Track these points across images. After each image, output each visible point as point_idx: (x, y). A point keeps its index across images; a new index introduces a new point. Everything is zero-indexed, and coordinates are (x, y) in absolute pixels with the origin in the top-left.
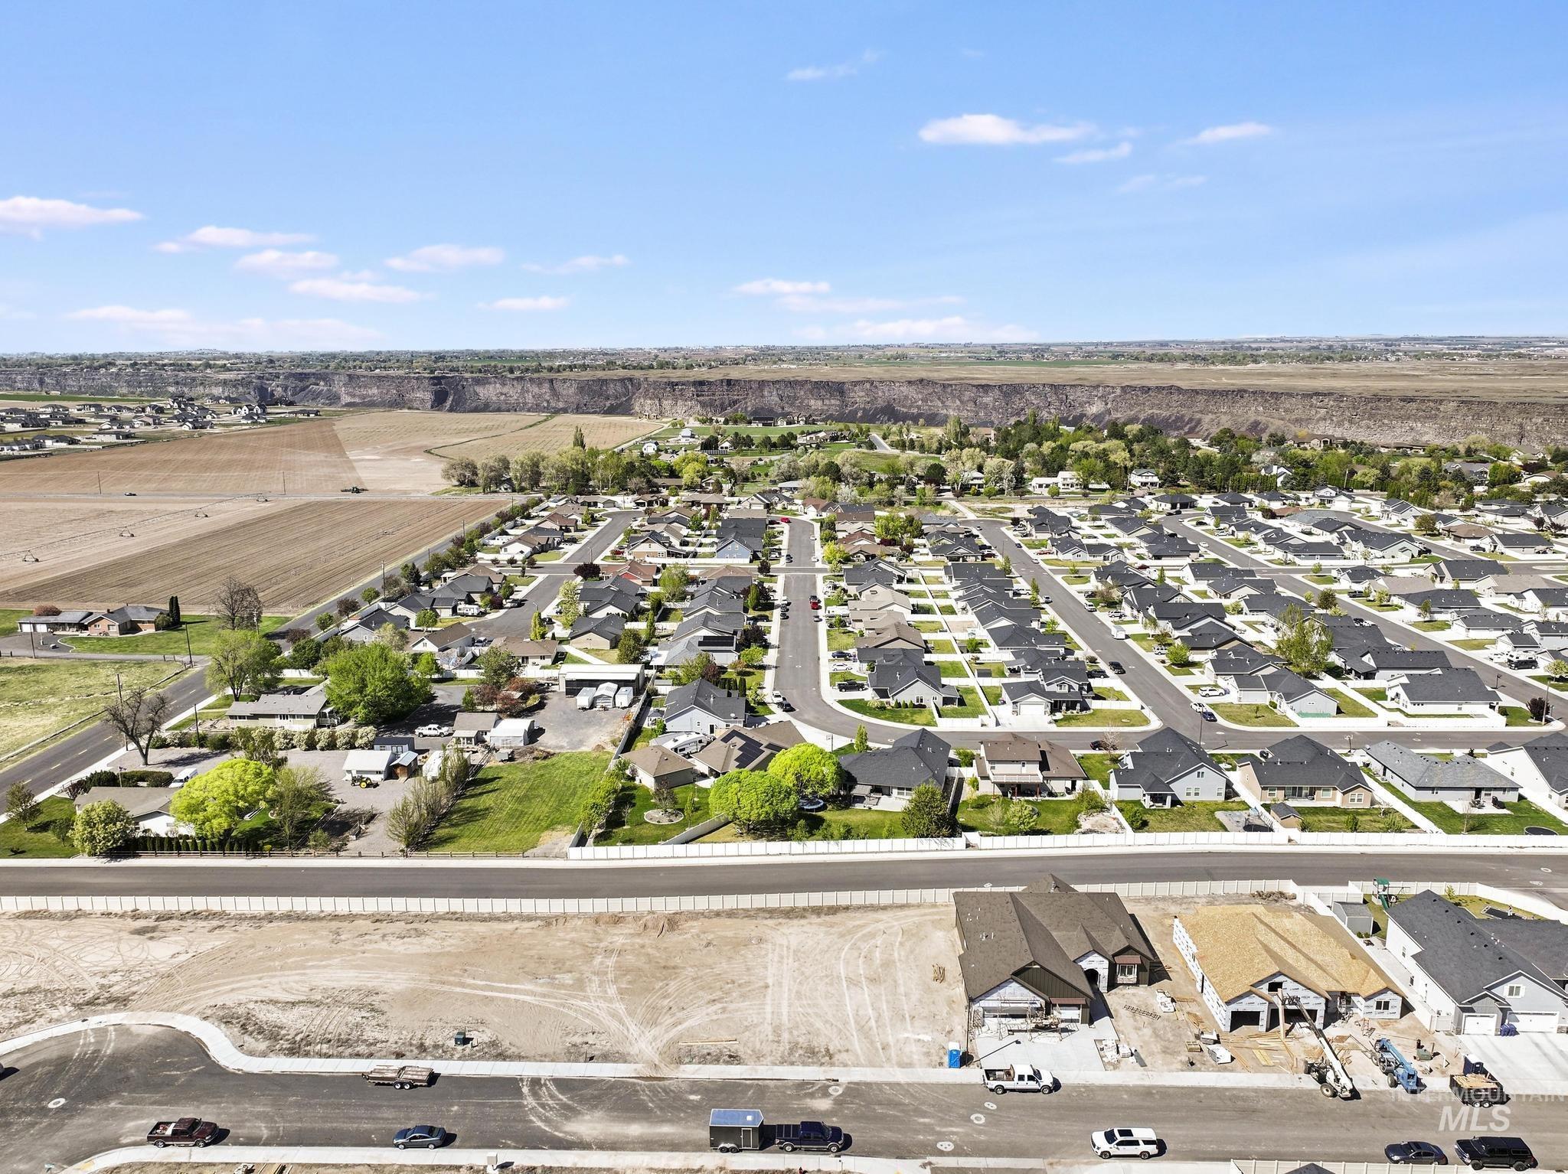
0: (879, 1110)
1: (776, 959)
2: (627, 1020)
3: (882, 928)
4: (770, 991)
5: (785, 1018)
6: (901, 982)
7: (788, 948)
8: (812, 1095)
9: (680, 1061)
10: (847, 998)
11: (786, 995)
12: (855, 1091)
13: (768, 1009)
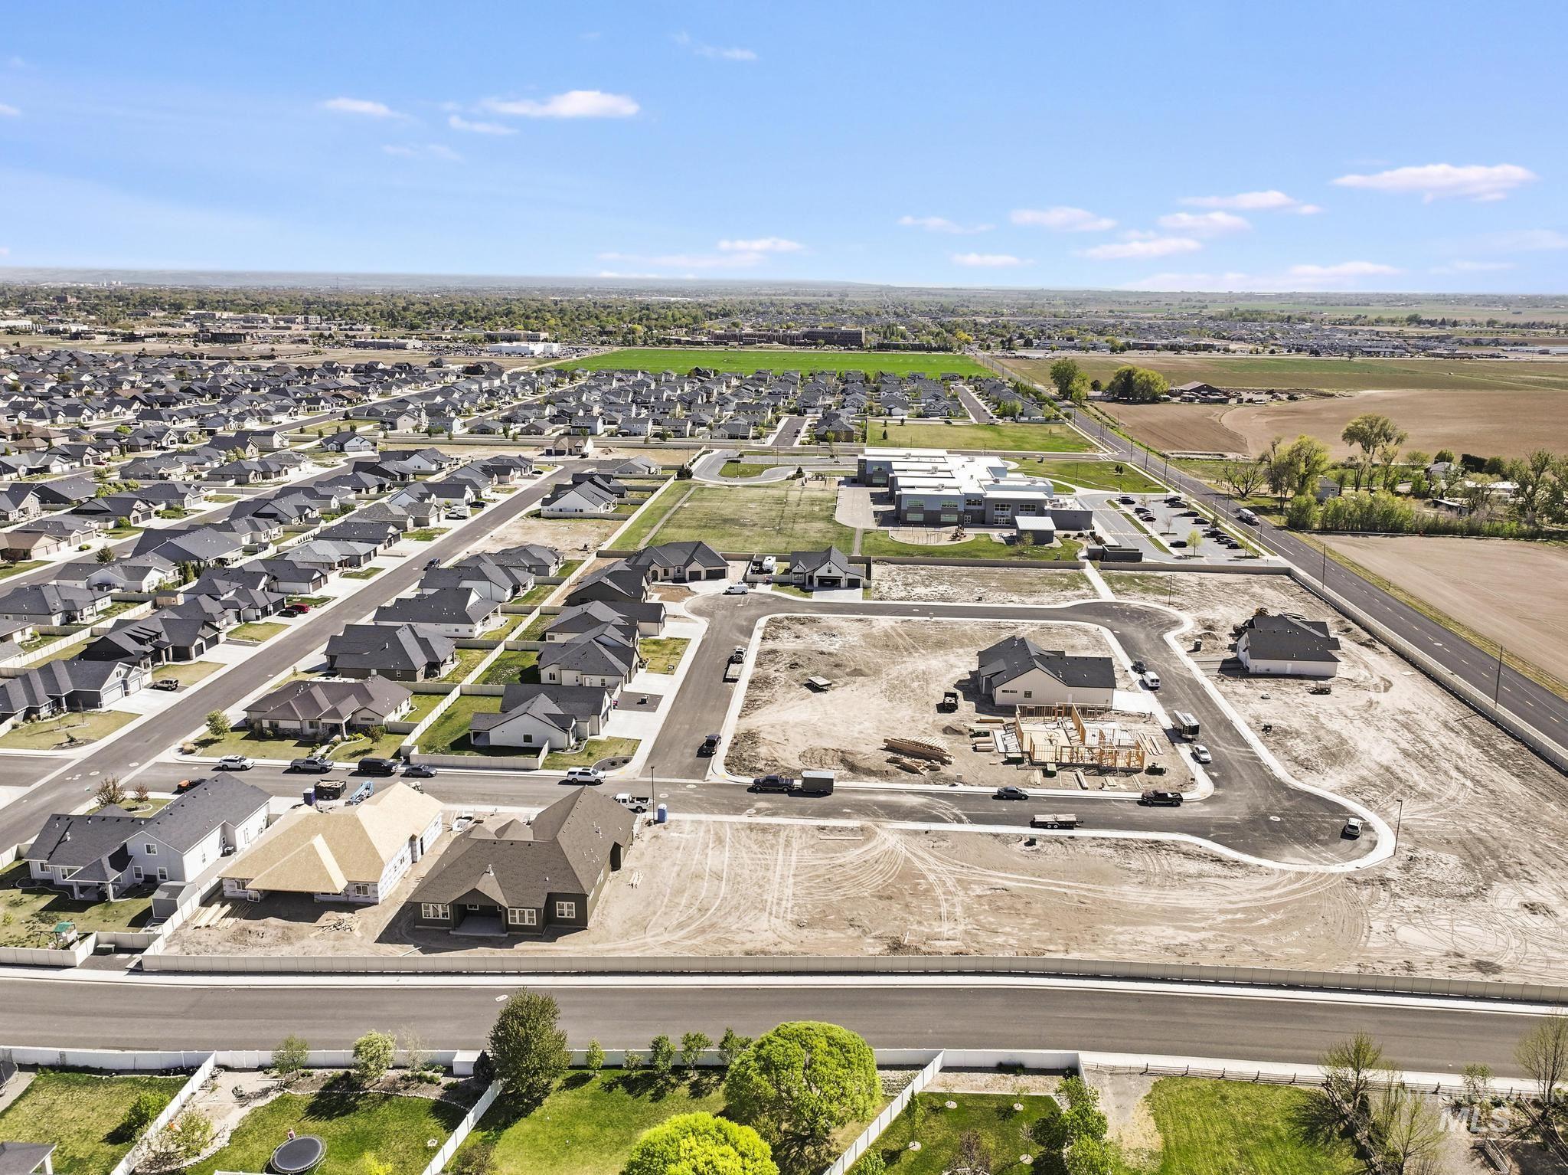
0: (726, 802)
1: (784, 902)
2: (909, 855)
3: (666, 935)
4: (792, 872)
5: (781, 852)
6: (674, 875)
7: (770, 914)
8: (768, 809)
9: (862, 829)
10: (726, 863)
11: (778, 868)
12: (738, 810)
13: (794, 858)
